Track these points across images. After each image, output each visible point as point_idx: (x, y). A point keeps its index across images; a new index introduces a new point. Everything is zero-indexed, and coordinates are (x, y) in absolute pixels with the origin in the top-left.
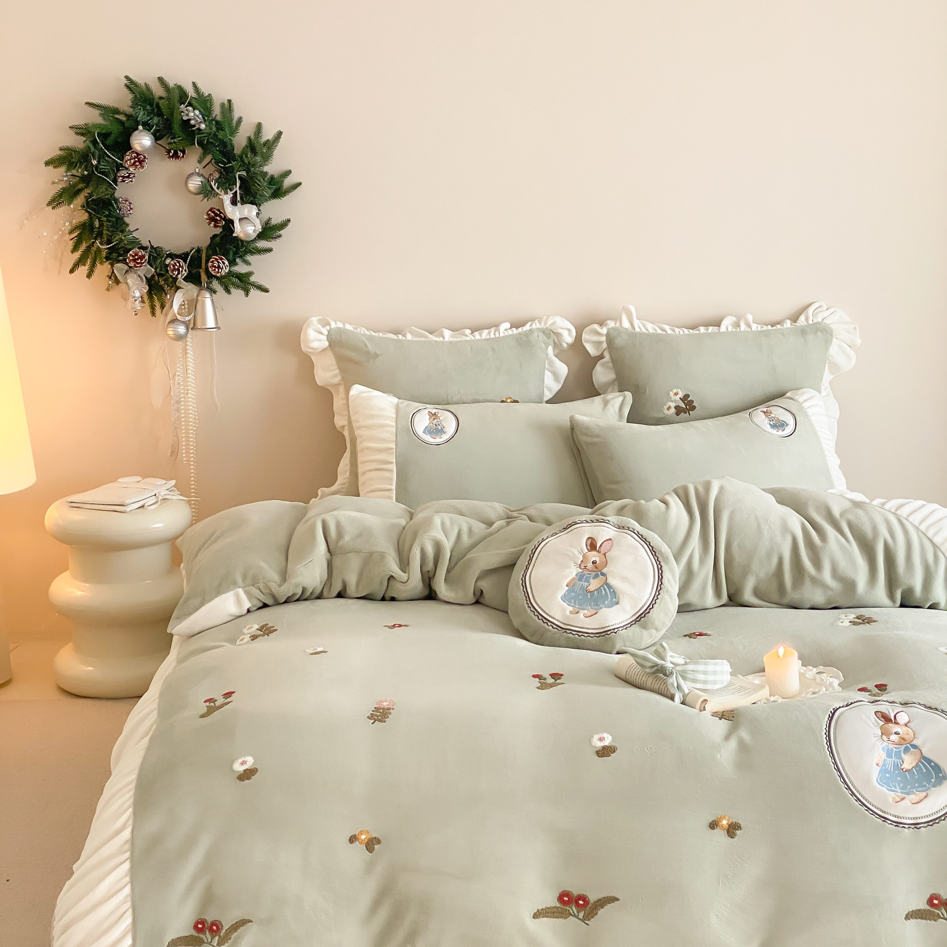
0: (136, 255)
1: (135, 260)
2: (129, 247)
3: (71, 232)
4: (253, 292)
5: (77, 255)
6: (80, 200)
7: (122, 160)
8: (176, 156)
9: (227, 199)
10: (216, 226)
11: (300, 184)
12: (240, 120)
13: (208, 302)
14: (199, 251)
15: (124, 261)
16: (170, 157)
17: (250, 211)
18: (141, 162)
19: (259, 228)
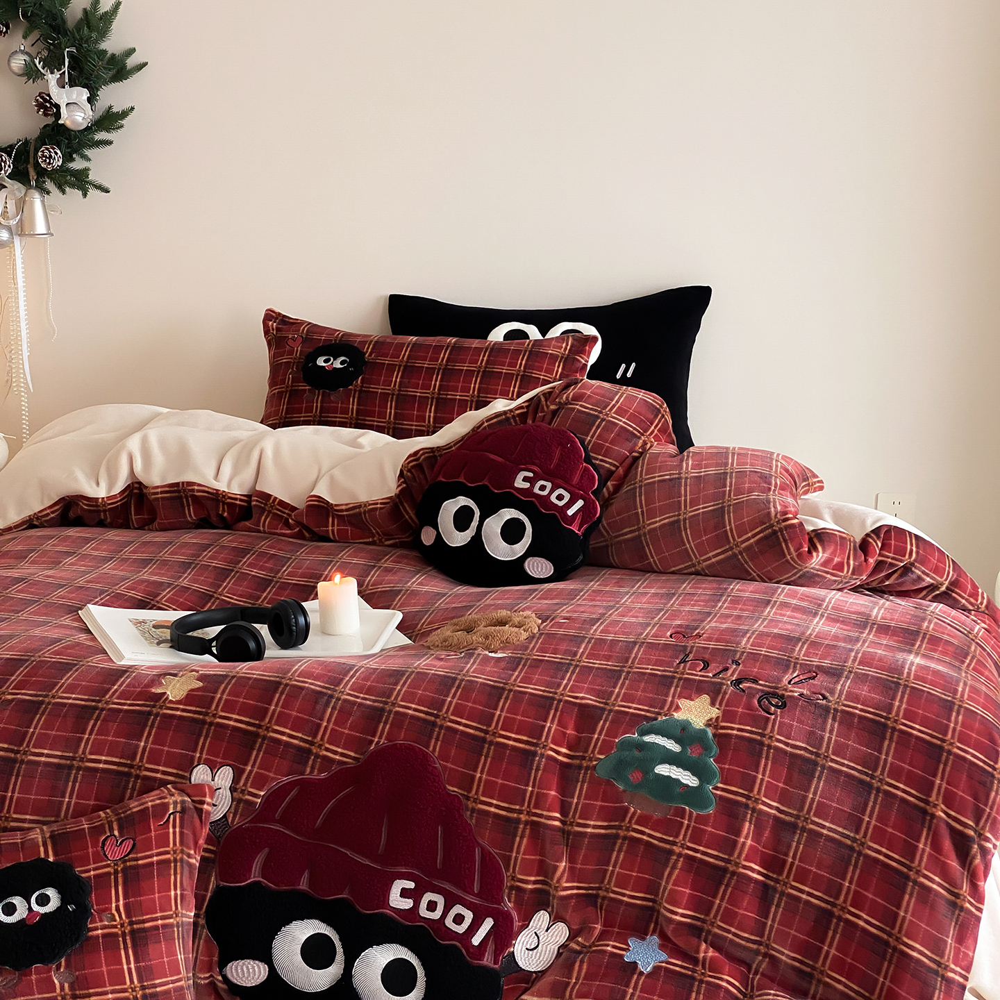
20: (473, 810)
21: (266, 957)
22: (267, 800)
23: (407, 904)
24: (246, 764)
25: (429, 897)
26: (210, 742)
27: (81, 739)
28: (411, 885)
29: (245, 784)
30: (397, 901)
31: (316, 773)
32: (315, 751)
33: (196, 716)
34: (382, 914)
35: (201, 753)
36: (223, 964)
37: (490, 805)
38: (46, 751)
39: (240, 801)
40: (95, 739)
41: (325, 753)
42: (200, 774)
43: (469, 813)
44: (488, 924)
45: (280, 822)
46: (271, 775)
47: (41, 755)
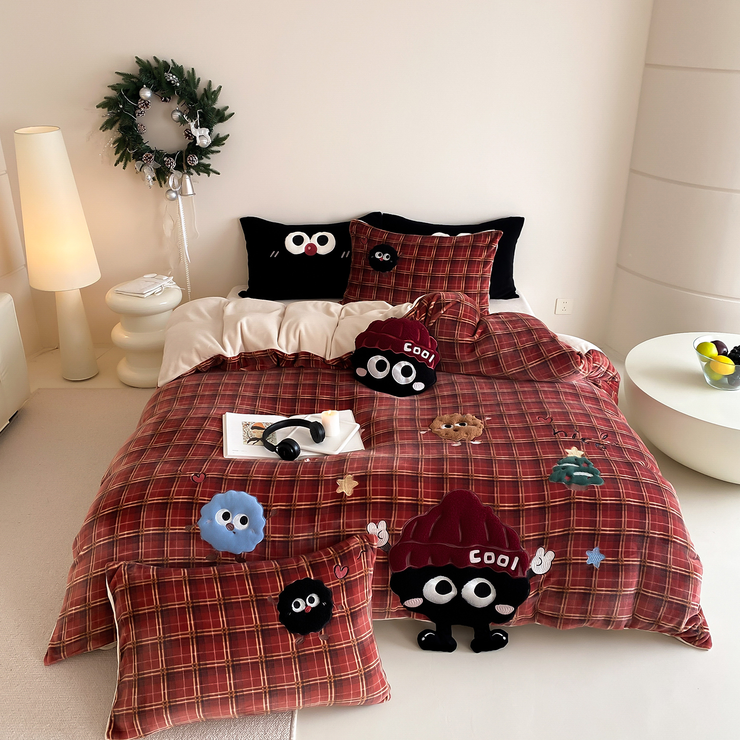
0: (147, 156)
1: (146, 160)
2: (143, 152)
3: (114, 144)
4: (212, 174)
5: (118, 155)
6: (117, 125)
7: (137, 104)
8: (165, 100)
9: (192, 125)
10: (189, 139)
11: (234, 113)
12: (199, 79)
13: (188, 181)
14: (181, 152)
15: (141, 160)
16: (162, 101)
17: (205, 132)
18: (147, 105)
19: (210, 141)
20: (498, 511)
21: (420, 595)
22: (405, 531)
23: (478, 560)
24: (391, 518)
25: (487, 554)
26: (372, 512)
27: (314, 526)
28: (477, 551)
29: (393, 527)
30: (474, 560)
31: (423, 513)
32: (419, 503)
33: (362, 501)
34: (469, 567)
35: (369, 518)
36: (402, 602)
37: (505, 506)
38: (301, 535)
39: (392, 535)
40: (320, 524)
41: (424, 503)
42: (371, 528)
43: (496, 513)
44: (516, 559)
45: (412, 539)
46: (404, 519)
47: (299, 536)
